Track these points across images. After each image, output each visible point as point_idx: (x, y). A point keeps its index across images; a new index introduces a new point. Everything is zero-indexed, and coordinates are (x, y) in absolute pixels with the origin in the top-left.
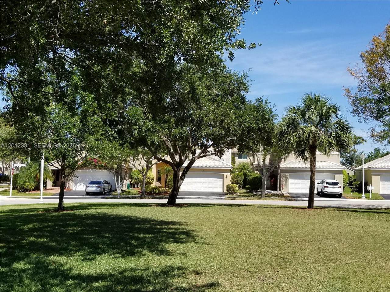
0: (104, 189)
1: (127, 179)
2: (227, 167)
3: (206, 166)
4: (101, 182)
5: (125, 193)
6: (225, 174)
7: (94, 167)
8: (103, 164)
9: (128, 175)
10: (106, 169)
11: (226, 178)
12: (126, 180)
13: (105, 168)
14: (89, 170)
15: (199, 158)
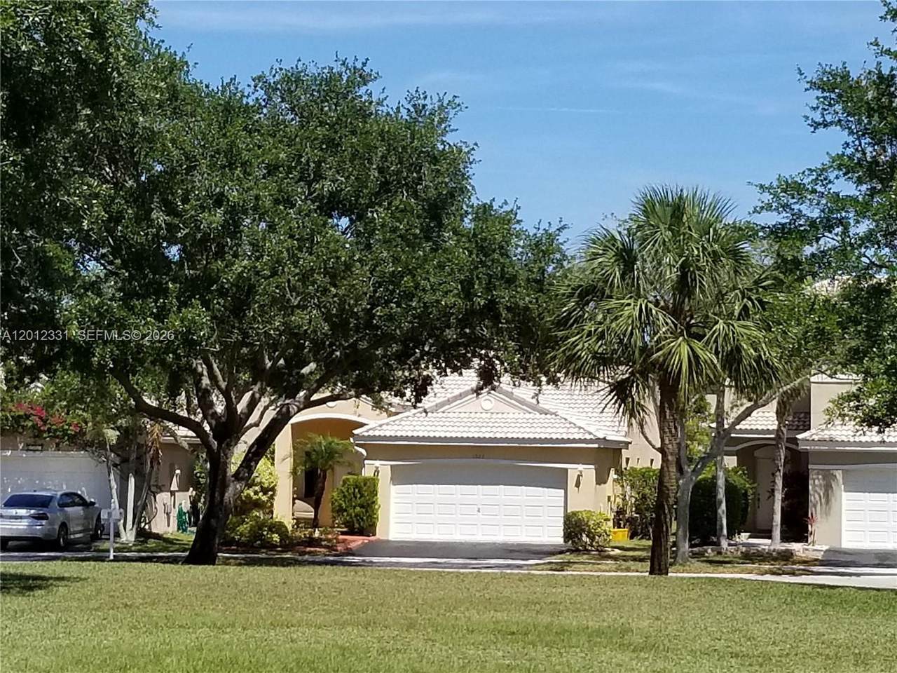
0: (64, 526)
1: (174, 487)
2: (580, 441)
3: (492, 435)
4: (51, 498)
5: (152, 543)
6: (574, 469)
7: (35, 437)
8: (70, 425)
9: (178, 472)
10: (84, 446)
11: (578, 485)
12: (173, 493)
13: (76, 440)
14: (15, 448)
15: (305, 408)
